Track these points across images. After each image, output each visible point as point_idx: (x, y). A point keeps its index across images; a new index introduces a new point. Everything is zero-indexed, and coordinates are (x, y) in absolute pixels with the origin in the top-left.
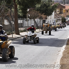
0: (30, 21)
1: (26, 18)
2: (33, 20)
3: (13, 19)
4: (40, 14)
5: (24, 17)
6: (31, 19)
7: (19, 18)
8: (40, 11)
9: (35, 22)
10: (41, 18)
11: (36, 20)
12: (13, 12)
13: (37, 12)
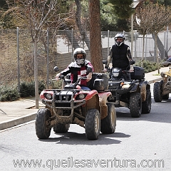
2: (151, 36)
3: (84, 34)
5: (121, 27)
6: (143, 32)
9: (158, 42)
11: (161, 35)
12: (84, 10)
13: (163, 8)
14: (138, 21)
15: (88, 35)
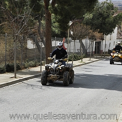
0: (72, 43)
1: (66, 37)
2: (78, 41)
4: (91, 31)
5: (63, 35)
7: (54, 36)
8: (92, 26)
9: (82, 45)
10: (92, 38)
11: (84, 41)
12: (43, 26)
13: (85, 27)
15: (45, 39)
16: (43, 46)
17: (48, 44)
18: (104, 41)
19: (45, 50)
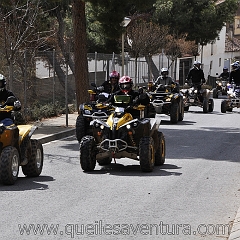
0: (131, 64)
1: (118, 52)
2: (144, 59)
4: (170, 37)
5: (110, 48)
6: (135, 54)
7: (92, 51)
8: (172, 26)
9: (152, 67)
10: (174, 52)
11: (155, 59)
12: (67, 28)
13: (158, 28)
14: (130, 42)
15: (72, 58)
16: (70, 72)
17: (81, 68)
18: (199, 58)
19: (73, 81)
